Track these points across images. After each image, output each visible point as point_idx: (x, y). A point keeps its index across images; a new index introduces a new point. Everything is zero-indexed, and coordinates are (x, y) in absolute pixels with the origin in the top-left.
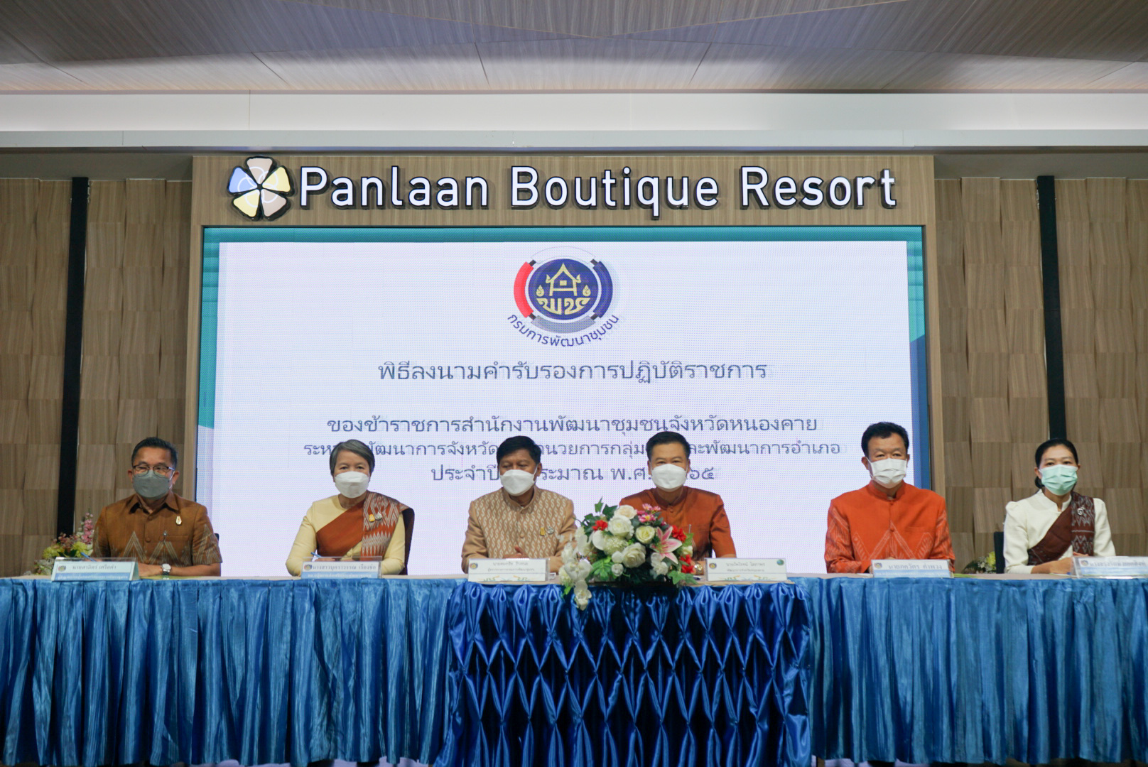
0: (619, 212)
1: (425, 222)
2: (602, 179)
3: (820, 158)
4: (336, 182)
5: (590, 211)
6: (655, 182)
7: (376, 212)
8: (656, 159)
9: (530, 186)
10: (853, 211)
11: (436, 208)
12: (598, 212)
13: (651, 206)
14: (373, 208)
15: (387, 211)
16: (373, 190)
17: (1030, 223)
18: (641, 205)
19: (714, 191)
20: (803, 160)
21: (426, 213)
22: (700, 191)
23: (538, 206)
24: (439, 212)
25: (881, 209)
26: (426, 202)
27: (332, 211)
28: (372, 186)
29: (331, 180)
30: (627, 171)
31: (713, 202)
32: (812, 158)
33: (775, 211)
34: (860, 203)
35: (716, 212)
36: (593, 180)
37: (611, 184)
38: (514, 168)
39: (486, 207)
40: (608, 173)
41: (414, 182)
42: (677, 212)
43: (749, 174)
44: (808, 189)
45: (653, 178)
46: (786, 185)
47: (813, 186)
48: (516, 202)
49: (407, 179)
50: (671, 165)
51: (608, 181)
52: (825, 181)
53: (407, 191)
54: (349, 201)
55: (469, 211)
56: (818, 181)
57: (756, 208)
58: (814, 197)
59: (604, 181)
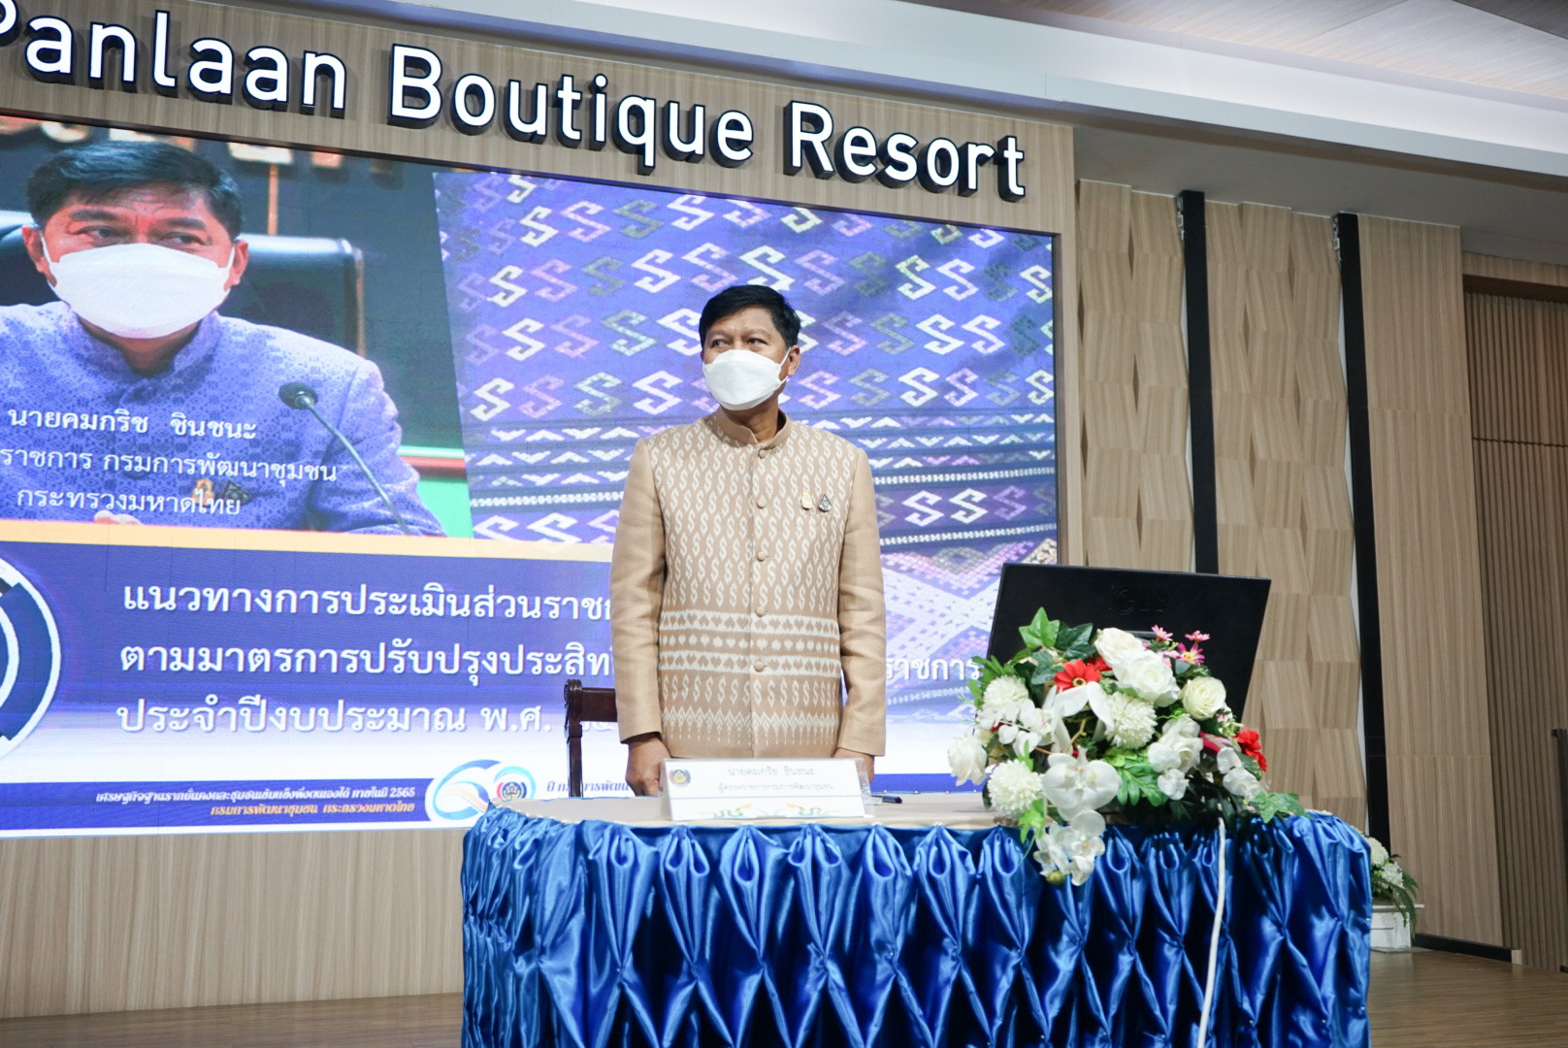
0: (582, 153)
1: (218, 127)
2: (558, 89)
3: (909, 107)
4: (37, 25)
5: (531, 146)
6: (648, 108)
7: (117, 97)
8: (647, 70)
9: (427, 84)
10: (956, 199)
11: (241, 104)
12: (546, 148)
13: (640, 150)
14: (111, 88)
15: (141, 99)
16: (114, 53)
17: (1171, 260)
18: (620, 144)
19: (745, 135)
20: (882, 107)
21: (219, 109)
22: (723, 133)
23: (436, 125)
24: (247, 111)
25: (998, 200)
26: (224, 86)
27: (24, 83)
28: (113, 44)
29: (24, 21)
30: (601, 82)
31: (744, 154)
32: (896, 105)
33: (837, 183)
34: (972, 185)
35: (743, 173)
36: (542, 90)
37: (574, 101)
38: (396, 48)
39: (339, 114)
40: (568, 81)
41: (200, 46)
42: (681, 165)
43: (803, 114)
44: (894, 153)
45: (645, 99)
46: (859, 142)
47: (902, 148)
48: (398, 110)
49: (185, 42)
50: (673, 83)
51: (568, 95)
52: (920, 142)
53: (183, 64)
54: (64, 65)
55: (305, 117)
56: (910, 142)
57: (808, 176)
58: (902, 167)
59: (561, 94)
